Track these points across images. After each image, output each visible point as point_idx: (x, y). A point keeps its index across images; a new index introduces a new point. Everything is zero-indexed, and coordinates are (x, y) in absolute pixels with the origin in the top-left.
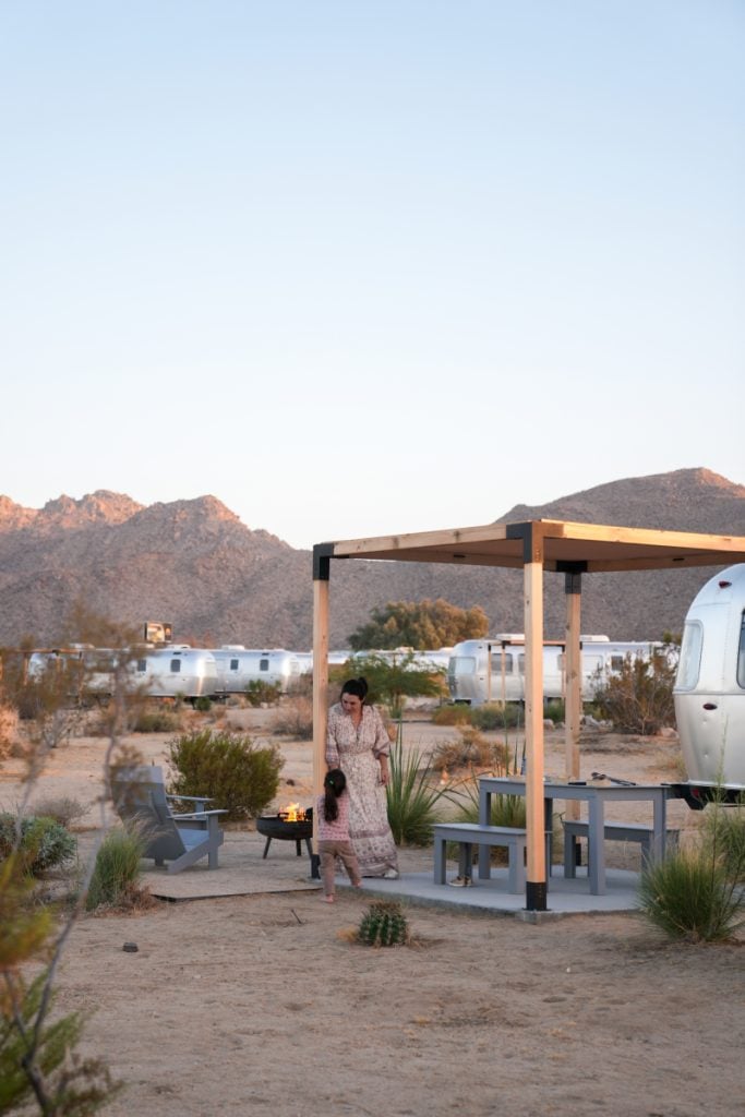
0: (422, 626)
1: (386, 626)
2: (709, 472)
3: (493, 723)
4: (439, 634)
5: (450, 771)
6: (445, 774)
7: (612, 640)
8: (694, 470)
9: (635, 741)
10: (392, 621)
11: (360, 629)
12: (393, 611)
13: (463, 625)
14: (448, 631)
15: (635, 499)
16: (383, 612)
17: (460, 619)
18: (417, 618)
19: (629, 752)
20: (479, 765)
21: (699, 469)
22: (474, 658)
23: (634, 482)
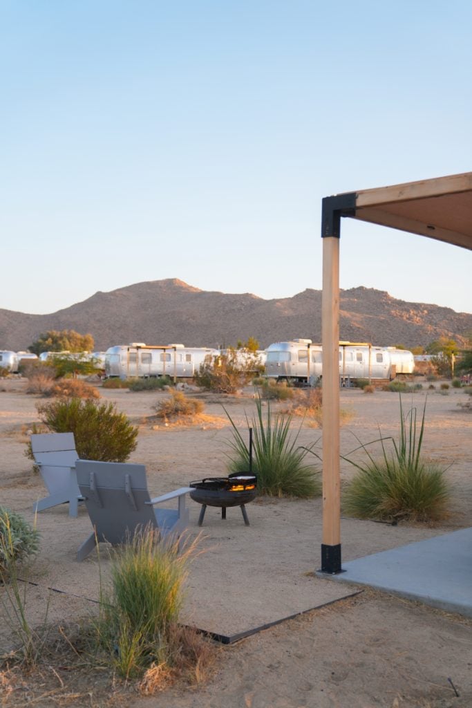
0: (64, 342)
1: (47, 342)
2: (179, 280)
3: (141, 388)
4: (71, 346)
5: (168, 417)
6: (166, 420)
7: (186, 346)
8: (173, 279)
9: (226, 397)
10: (50, 340)
11: (34, 344)
12: (49, 336)
13: (82, 342)
14: (76, 345)
15: (149, 291)
16: (45, 336)
17: (81, 340)
18: (61, 338)
19: (232, 403)
20: (184, 413)
21: (175, 279)
22: (119, 355)
23: (148, 283)
